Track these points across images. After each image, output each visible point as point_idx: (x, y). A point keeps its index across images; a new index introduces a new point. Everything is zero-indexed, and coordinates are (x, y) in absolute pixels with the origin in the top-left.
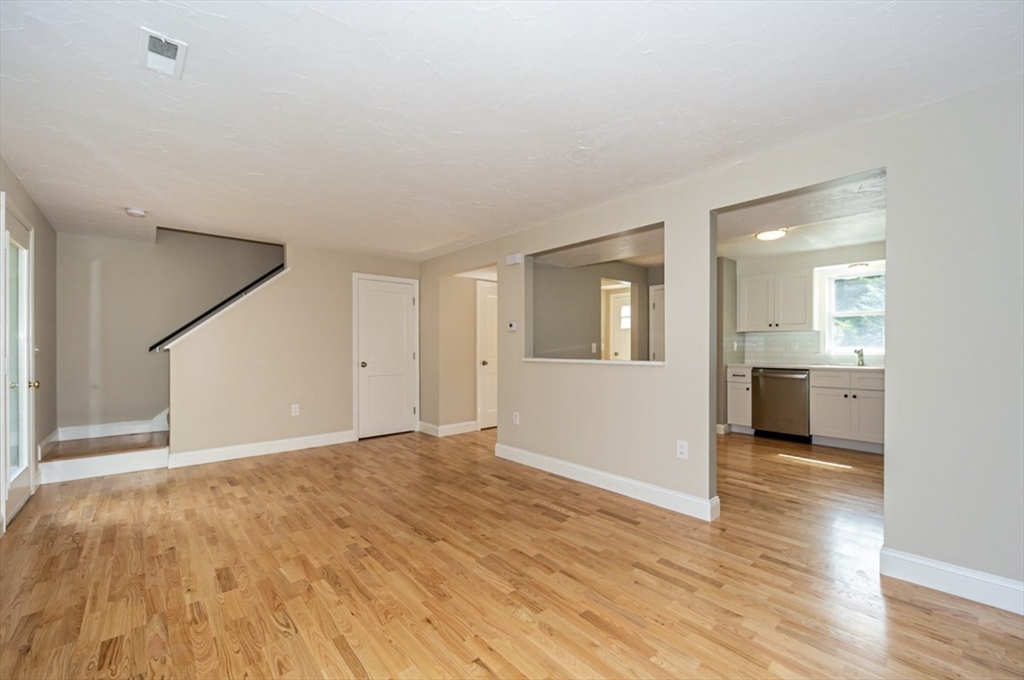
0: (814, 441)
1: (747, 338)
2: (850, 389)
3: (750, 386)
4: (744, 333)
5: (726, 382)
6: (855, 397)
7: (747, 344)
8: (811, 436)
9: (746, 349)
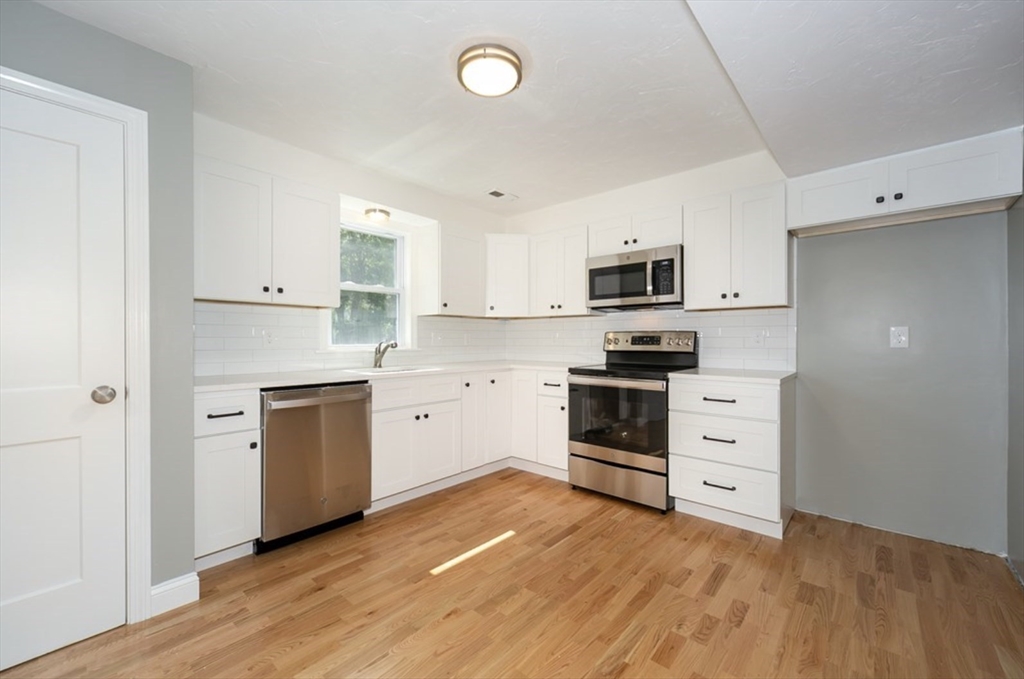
3: (257, 437)
6: (427, 416)
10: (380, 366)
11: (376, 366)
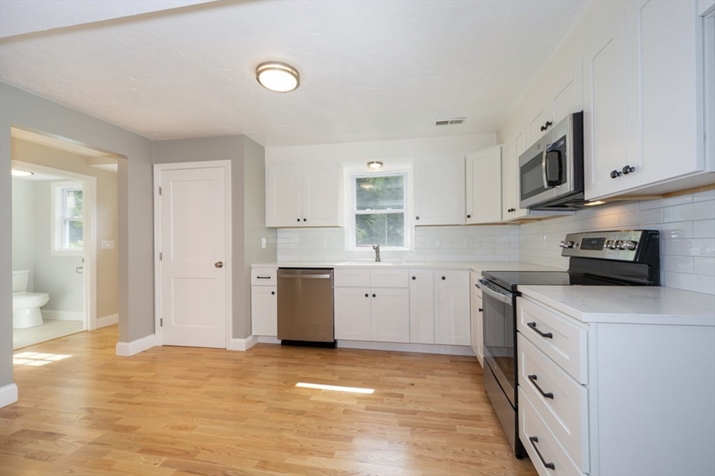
0: (339, 345)
1: (281, 234)
2: (371, 287)
3: (275, 290)
4: (276, 228)
5: (251, 286)
6: (374, 296)
7: (279, 241)
8: (335, 340)
9: (279, 246)
10: (379, 261)
11: (376, 261)
